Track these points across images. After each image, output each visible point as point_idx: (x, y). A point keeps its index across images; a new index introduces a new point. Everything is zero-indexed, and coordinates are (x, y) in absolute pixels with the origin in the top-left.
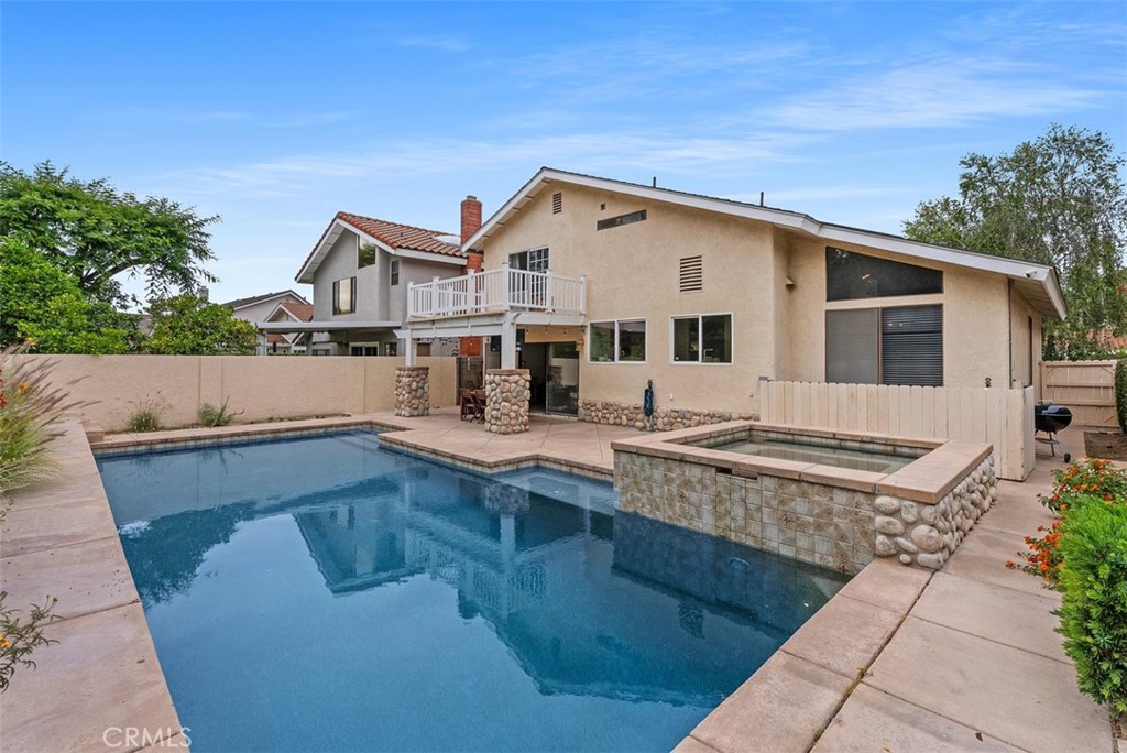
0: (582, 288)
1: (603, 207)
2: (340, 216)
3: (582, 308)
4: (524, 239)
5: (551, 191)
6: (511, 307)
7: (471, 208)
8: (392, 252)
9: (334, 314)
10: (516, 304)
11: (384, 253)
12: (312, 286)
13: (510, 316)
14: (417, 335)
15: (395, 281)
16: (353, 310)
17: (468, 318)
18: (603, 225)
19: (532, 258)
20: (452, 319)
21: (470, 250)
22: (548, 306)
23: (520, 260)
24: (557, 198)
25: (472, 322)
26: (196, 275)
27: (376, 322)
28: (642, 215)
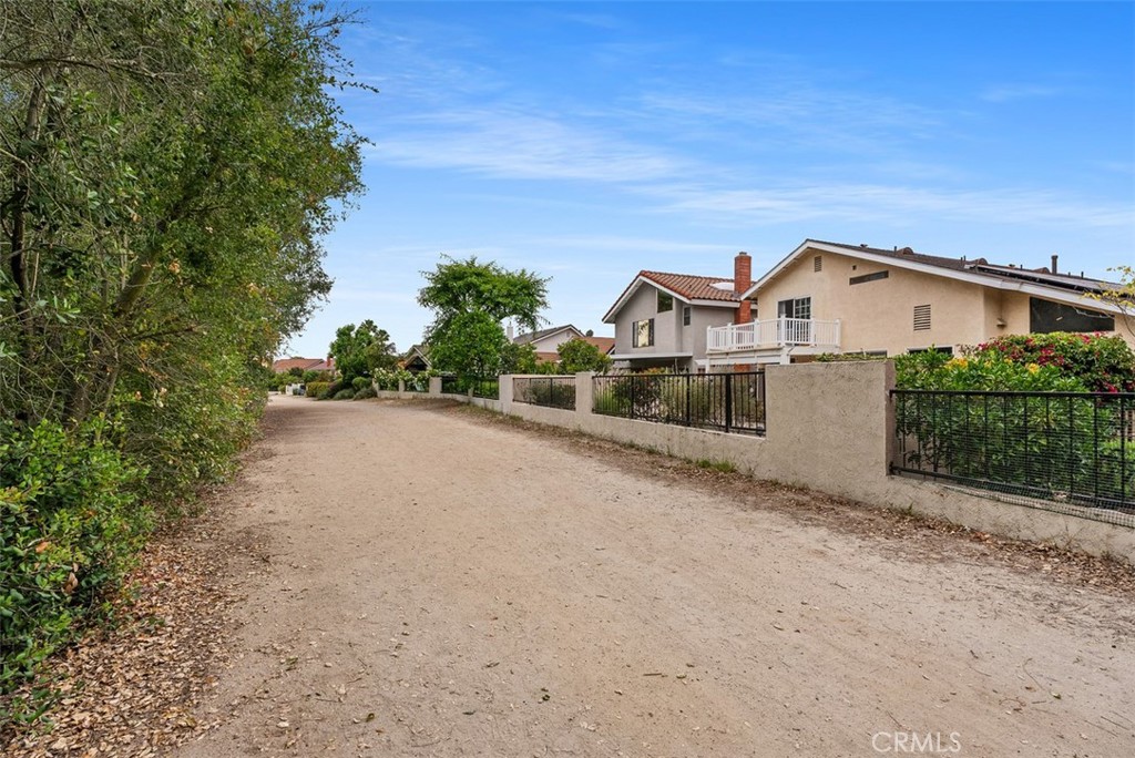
0: (838, 328)
1: (854, 268)
2: (643, 274)
3: (837, 343)
4: (792, 291)
5: (812, 257)
6: (787, 344)
7: (743, 262)
8: (688, 302)
9: (634, 347)
10: (789, 342)
11: (680, 303)
12: (614, 325)
13: (786, 349)
14: (713, 363)
15: (687, 322)
16: (651, 343)
17: (755, 351)
18: (854, 281)
19: (797, 305)
20: (737, 352)
21: (747, 299)
22: (811, 342)
23: (788, 307)
24: (818, 260)
25: (759, 354)
26: (539, 320)
27: (673, 353)
28: (885, 275)
